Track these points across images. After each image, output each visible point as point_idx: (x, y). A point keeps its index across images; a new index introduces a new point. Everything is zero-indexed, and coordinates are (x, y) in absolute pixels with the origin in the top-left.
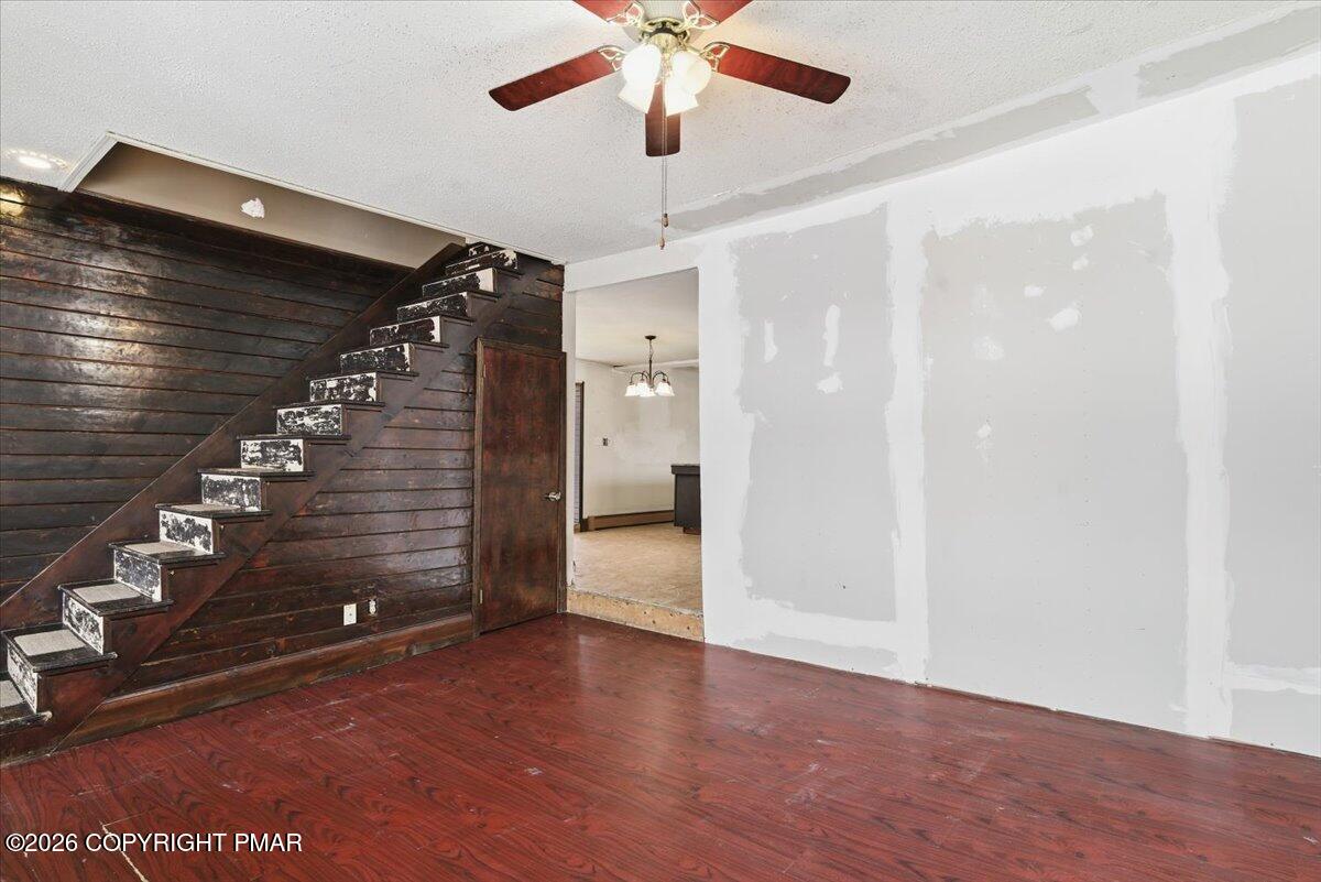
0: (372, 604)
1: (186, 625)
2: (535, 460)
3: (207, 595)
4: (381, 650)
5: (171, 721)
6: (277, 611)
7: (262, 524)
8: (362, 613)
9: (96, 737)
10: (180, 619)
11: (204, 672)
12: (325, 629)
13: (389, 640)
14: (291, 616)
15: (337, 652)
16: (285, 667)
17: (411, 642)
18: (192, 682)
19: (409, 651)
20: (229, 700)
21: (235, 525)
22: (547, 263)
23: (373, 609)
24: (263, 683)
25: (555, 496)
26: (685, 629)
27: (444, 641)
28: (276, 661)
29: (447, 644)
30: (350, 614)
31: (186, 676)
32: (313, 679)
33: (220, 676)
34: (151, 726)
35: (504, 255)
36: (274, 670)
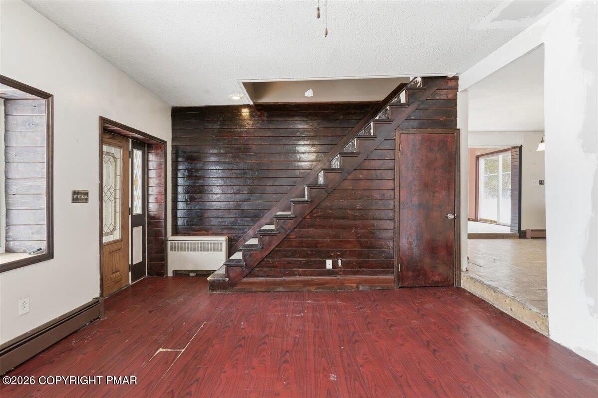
0: (340, 261)
1: (266, 257)
2: (437, 195)
3: (272, 247)
4: (344, 283)
5: (262, 291)
6: (299, 257)
7: (292, 221)
8: (335, 264)
9: (240, 291)
10: (265, 255)
11: (273, 276)
12: (319, 268)
13: (347, 280)
14: (304, 260)
15: (324, 280)
16: (302, 281)
17: (359, 283)
18: (268, 279)
19: (358, 287)
20: (281, 289)
21: (282, 221)
22: (444, 77)
23: (340, 264)
24: (293, 285)
25: (451, 216)
26: (534, 322)
27: (377, 287)
28: (298, 278)
29: (378, 288)
30: (329, 264)
31: (267, 276)
32: (313, 289)
33: (278, 279)
34: (255, 292)
35: (417, 81)
36: (297, 281)
